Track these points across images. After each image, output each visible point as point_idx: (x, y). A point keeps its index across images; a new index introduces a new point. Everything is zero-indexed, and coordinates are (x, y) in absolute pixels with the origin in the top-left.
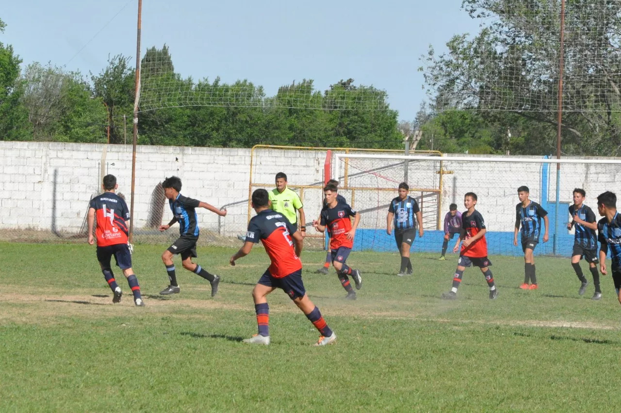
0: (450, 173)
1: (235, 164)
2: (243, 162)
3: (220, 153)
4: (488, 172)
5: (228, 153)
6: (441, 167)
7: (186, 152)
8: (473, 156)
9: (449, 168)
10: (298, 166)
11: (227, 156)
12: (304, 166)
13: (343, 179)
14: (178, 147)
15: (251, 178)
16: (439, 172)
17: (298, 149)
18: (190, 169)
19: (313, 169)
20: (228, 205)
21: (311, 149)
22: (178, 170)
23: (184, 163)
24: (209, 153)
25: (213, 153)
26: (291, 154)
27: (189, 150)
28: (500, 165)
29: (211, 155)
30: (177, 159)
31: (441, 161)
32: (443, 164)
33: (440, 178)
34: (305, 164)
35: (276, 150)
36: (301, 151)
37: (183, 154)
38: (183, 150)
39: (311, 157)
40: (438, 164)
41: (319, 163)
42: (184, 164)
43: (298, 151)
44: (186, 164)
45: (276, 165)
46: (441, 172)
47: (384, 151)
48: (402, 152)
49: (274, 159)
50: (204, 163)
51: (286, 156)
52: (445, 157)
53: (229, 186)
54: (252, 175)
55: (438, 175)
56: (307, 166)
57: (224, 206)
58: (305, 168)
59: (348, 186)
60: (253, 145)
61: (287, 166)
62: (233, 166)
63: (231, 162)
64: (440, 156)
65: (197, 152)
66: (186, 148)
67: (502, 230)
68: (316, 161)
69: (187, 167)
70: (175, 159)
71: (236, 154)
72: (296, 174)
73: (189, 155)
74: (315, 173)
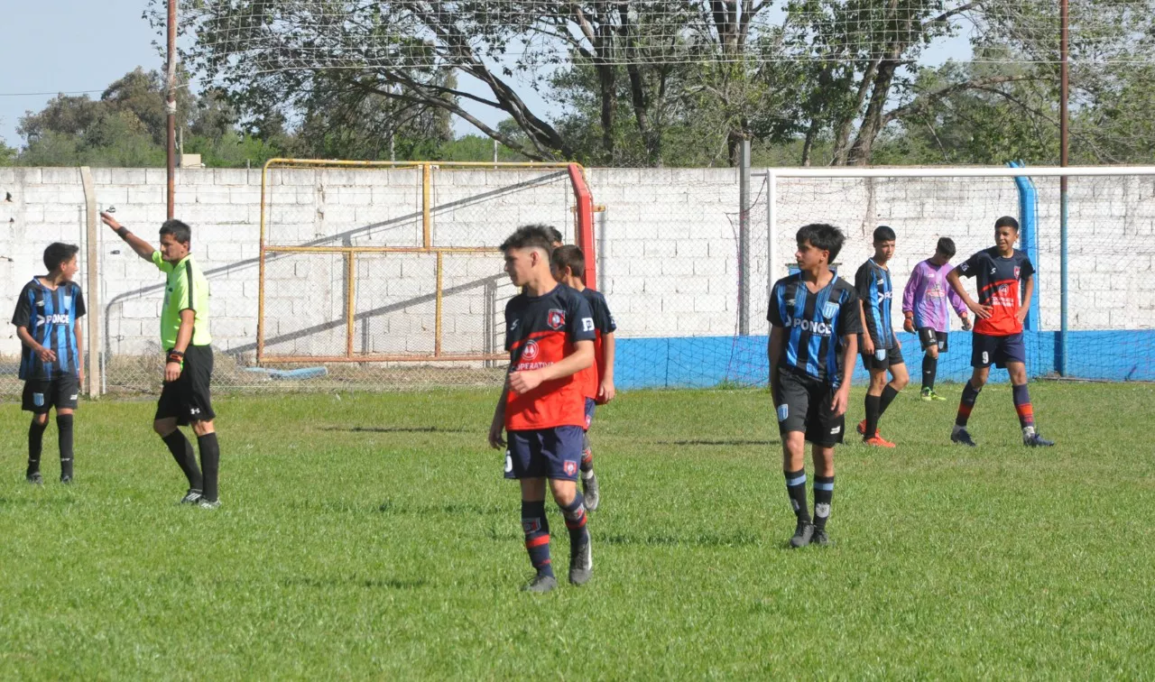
1: (141, 205)
5: (124, 180)
7: (29, 179)
10: (278, 204)
11: (122, 186)
12: (292, 205)
14: (10, 169)
18: (41, 220)
19: (313, 209)
20: (128, 294)
21: (306, 165)
22: (12, 220)
23: (25, 205)
27: (37, 175)
30: (9, 197)
34: (294, 201)
37: (23, 184)
38: (23, 175)
39: (306, 182)
41: (324, 197)
42: (23, 208)
44: (29, 207)
45: (231, 203)
49: (226, 190)
51: (250, 182)
56: (298, 204)
57: (118, 298)
58: (294, 209)
62: (136, 209)
63: (131, 200)
65: (55, 178)
66: (28, 170)
68: (316, 193)
69: (33, 214)
70: (5, 196)
71: (143, 179)
73: (37, 185)
74: (317, 220)
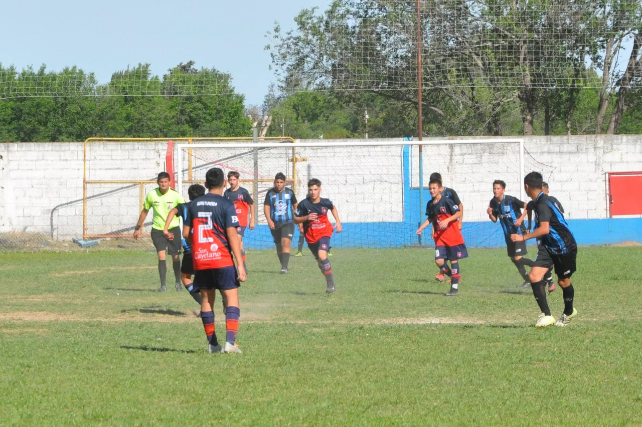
0: (304, 160)
1: (67, 160)
2: (75, 158)
3: (50, 148)
4: (345, 158)
5: (58, 148)
6: (293, 154)
7: (11, 148)
8: (328, 142)
9: (303, 155)
10: (136, 159)
11: (57, 151)
12: (143, 159)
13: (187, 172)
14: (2, 144)
15: (84, 175)
16: (292, 160)
17: (136, 140)
18: (17, 168)
19: (154, 161)
20: (61, 205)
21: (150, 141)
22: (3, 169)
23: (9, 161)
24: (37, 149)
25: (41, 149)
26: (128, 146)
27: (15, 147)
28: (358, 149)
29: (39, 151)
31: (293, 148)
32: (296, 151)
33: (294, 167)
34: (144, 157)
35: (112, 143)
36: (140, 143)
37: (8, 151)
38: (8, 147)
39: (150, 148)
40: (291, 151)
41: (159, 155)
42: (9, 163)
43: (136, 143)
44: (11, 162)
45: (112, 159)
46: (295, 160)
47: (231, 140)
48: (251, 139)
49: (109, 153)
50: (32, 161)
51: (122, 148)
52: (298, 143)
53: (61, 184)
54: (86, 171)
55: (291, 163)
56: (147, 159)
57: (57, 207)
58: (145, 162)
59: (193, 179)
60: (86, 138)
61: (124, 159)
62: (64, 163)
63: (62, 158)
64: (292, 142)
65: (24, 148)
66: (11, 144)
67: (363, 221)
68: (156, 153)
69: (13, 165)
71: (67, 148)
72: (135, 169)
73: (15, 151)
74: (156, 166)
